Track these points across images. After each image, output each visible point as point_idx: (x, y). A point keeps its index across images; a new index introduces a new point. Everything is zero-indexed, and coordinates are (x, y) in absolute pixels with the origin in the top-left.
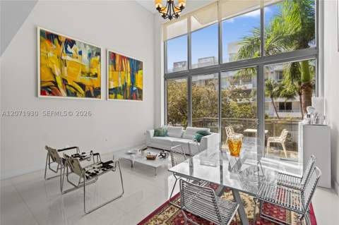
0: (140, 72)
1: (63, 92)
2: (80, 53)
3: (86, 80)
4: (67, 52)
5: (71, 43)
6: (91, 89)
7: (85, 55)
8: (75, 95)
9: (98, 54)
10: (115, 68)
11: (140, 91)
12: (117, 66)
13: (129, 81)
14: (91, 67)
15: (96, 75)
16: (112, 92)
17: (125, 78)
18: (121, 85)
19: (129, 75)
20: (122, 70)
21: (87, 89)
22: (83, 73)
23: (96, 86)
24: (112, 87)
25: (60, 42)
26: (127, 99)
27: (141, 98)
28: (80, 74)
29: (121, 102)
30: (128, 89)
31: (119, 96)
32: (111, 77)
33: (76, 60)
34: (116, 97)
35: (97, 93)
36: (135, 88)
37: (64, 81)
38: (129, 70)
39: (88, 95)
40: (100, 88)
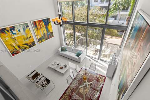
0: (49, 24)
2: (19, 31)
3: (27, 41)
4: (14, 34)
5: (13, 28)
6: (31, 43)
7: (22, 31)
8: (25, 49)
9: (28, 26)
10: (37, 29)
11: (52, 33)
12: (38, 27)
13: (45, 32)
14: (27, 35)
15: (30, 37)
16: (39, 40)
17: (43, 31)
18: (42, 35)
19: (45, 28)
20: (41, 28)
21: (29, 45)
22: (24, 39)
23: (32, 41)
24: (39, 38)
25: (8, 31)
26: (47, 39)
27: (53, 36)
28: (23, 40)
29: (45, 42)
30: (46, 35)
31: (43, 40)
32: (37, 34)
33: (19, 35)
34: (42, 42)
35: (34, 44)
36: (49, 33)
37: (19, 46)
38: (44, 26)
39: (30, 46)
40: (34, 41)
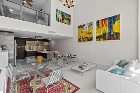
1: (82, 40)
2: (86, 27)
3: (88, 36)
4: (83, 29)
5: (84, 26)
6: (89, 38)
7: (87, 27)
8: (85, 41)
9: (92, 24)
10: (99, 27)
11: (118, 34)
12: (100, 26)
13: (107, 31)
14: (89, 30)
15: (91, 33)
16: (97, 38)
17: (105, 29)
18: (102, 34)
19: (107, 27)
20: (103, 26)
21: (88, 39)
22: (87, 33)
23: (91, 37)
24: (97, 36)
25: (81, 27)
26: (106, 40)
27: (118, 38)
28: (86, 34)
29: (102, 42)
30: (107, 35)
31: (101, 39)
32: (97, 32)
33: (85, 30)
34: (99, 40)
35: (91, 39)
36: (112, 33)
37: (82, 37)
38: (107, 24)
39: (88, 40)
40: (92, 37)
